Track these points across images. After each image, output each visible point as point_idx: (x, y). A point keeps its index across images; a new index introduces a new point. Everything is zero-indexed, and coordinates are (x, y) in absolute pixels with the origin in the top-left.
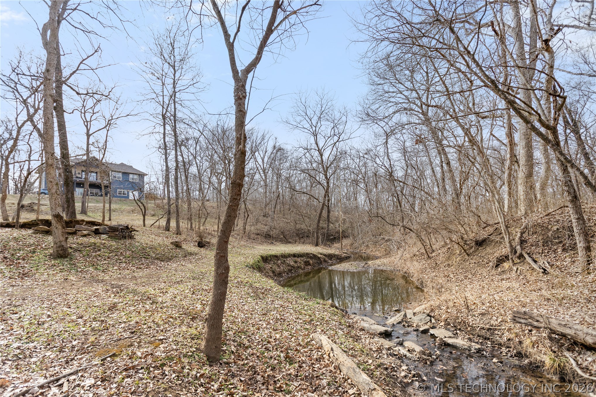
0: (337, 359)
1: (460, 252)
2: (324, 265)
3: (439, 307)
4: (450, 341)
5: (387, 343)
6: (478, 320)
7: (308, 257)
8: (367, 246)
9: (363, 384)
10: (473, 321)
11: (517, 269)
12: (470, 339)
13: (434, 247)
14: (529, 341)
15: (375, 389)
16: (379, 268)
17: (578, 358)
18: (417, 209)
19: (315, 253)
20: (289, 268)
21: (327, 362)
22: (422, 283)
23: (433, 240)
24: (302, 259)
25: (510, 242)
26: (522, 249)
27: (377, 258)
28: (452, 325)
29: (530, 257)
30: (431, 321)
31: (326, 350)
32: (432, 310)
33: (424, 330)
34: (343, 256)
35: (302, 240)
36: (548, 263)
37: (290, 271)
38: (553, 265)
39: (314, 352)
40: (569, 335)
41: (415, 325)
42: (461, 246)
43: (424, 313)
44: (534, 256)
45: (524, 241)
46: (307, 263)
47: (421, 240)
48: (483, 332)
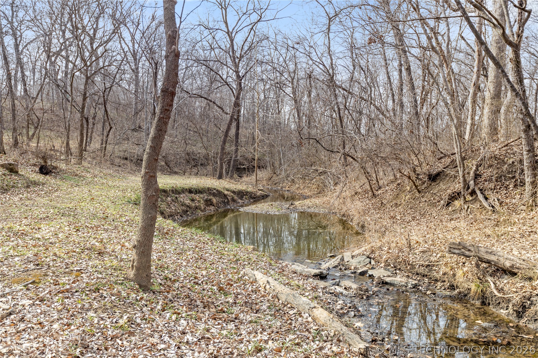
0: (274, 290)
1: (411, 188)
2: (231, 206)
3: (380, 248)
4: (388, 280)
5: (322, 284)
6: (419, 258)
7: (210, 194)
8: (293, 181)
9: (304, 305)
10: (413, 259)
11: (468, 207)
12: (408, 276)
13: (381, 182)
14: (461, 272)
15: (315, 307)
16: (309, 210)
17: (497, 282)
18: (363, 131)
19: (219, 189)
20: (184, 208)
21: (263, 293)
22: (363, 227)
23: (381, 173)
24: (202, 196)
25: (464, 176)
26: (476, 184)
27: (305, 198)
28: (392, 265)
29: (482, 193)
30: (370, 263)
31: (261, 284)
32: (373, 252)
33: (363, 272)
34: (258, 194)
35: (195, 170)
36: (498, 200)
37: (185, 212)
38: (502, 202)
39: (248, 286)
40: (493, 261)
41: (352, 268)
42: (413, 181)
43: (363, 255)
44: (486, 193)
45: (478, 175)
46: (209, 203)
47: (367, 173)
48: (421, 270)
